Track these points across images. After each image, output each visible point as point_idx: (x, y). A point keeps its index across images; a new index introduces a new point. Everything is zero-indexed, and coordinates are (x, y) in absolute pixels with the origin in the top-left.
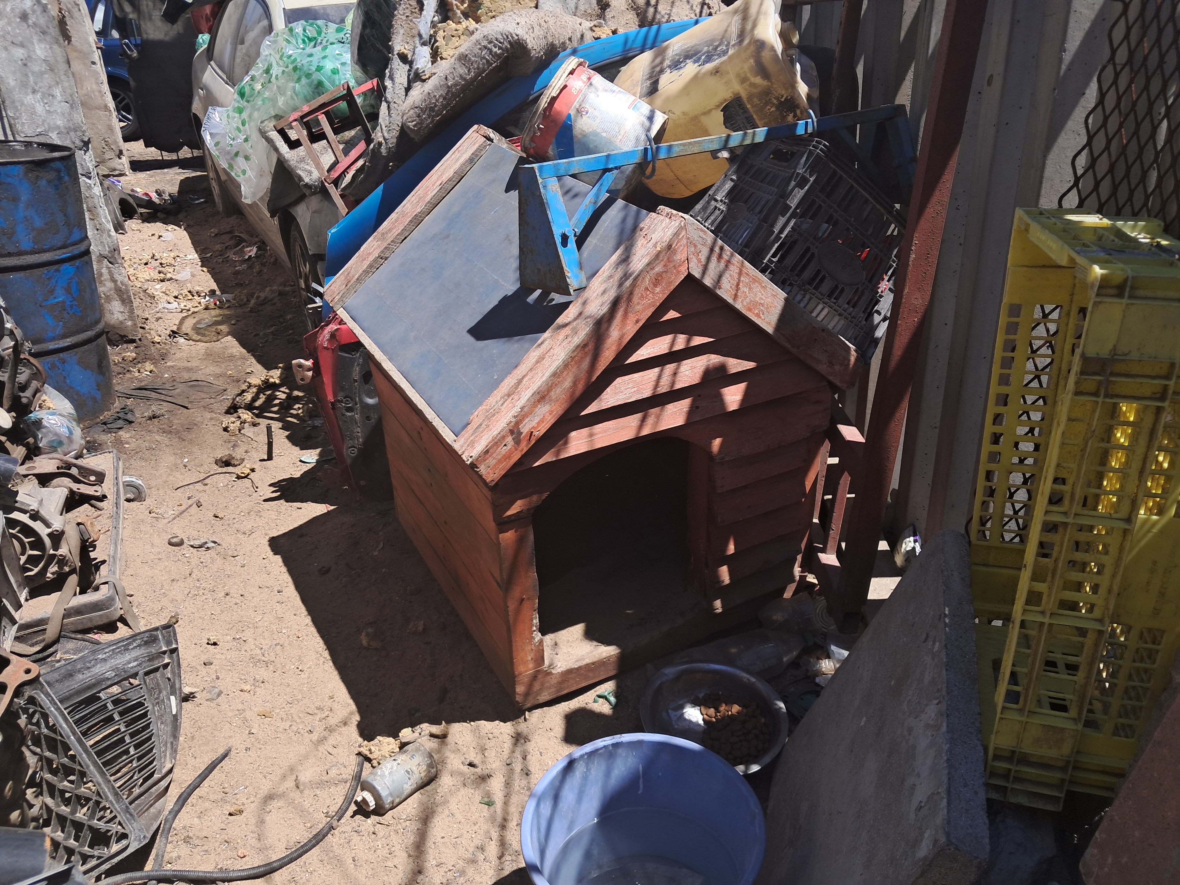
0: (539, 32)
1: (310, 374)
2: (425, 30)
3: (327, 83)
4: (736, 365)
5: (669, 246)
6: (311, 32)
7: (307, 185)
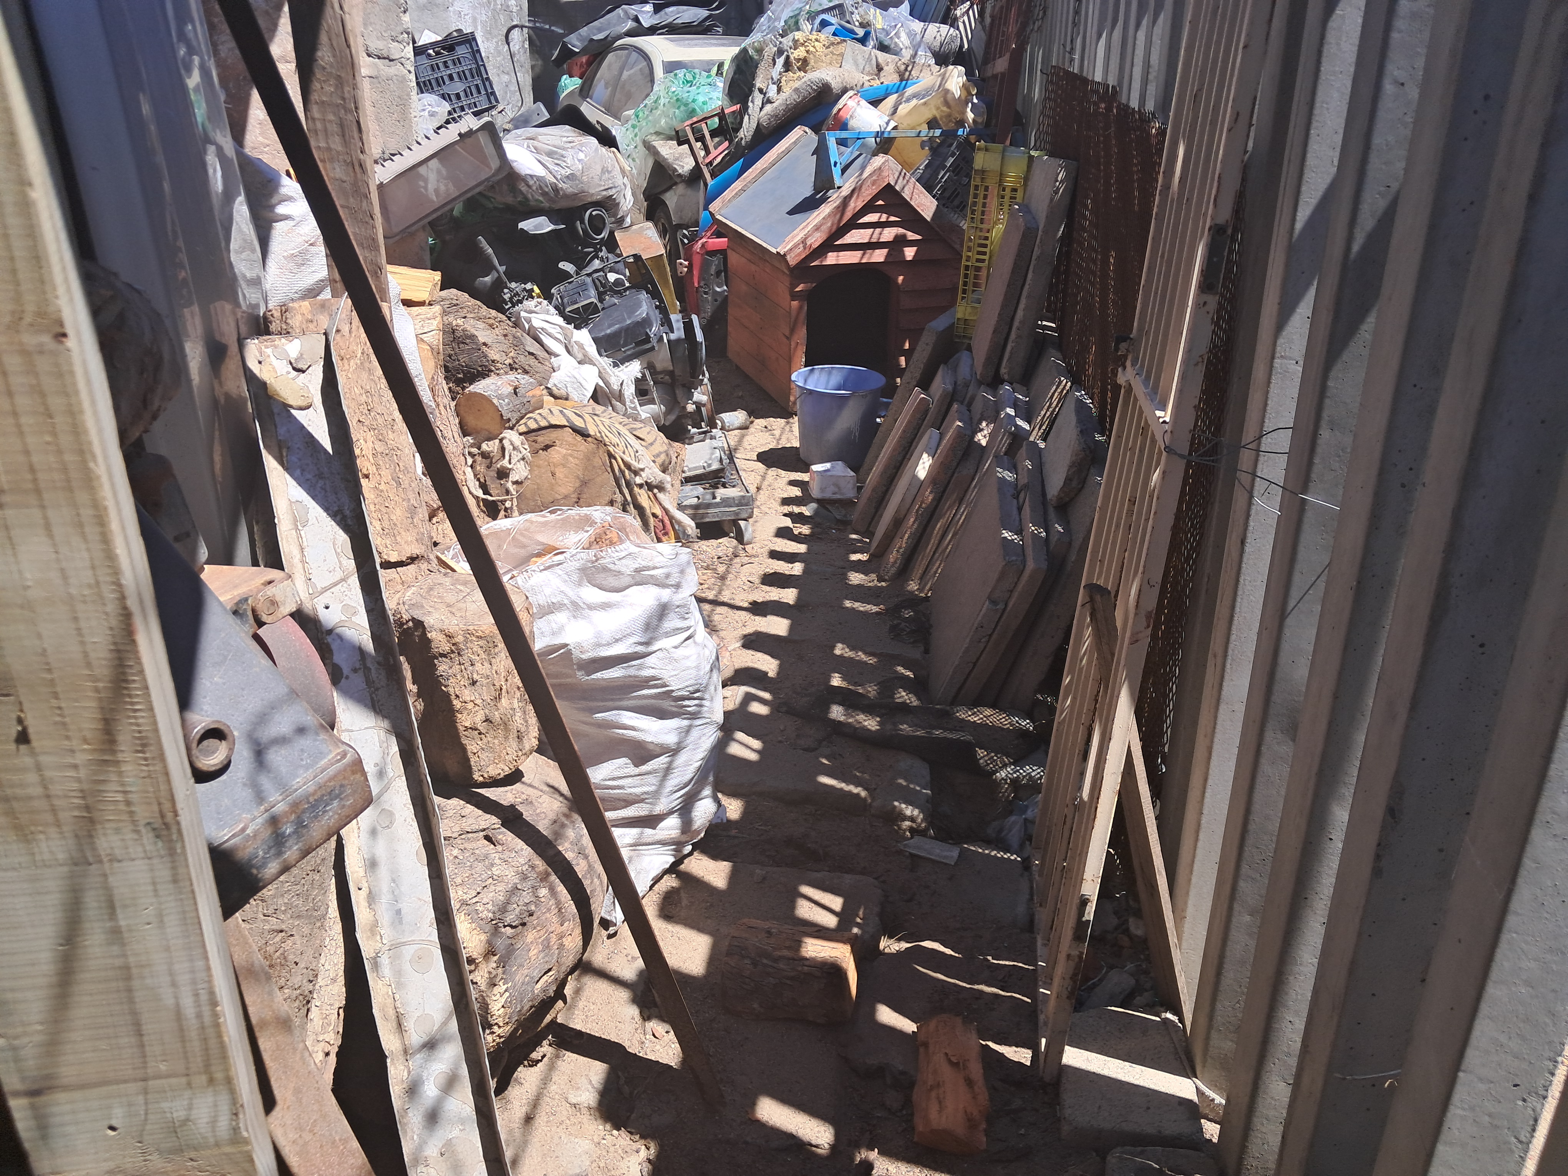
0: (839, 80)
1: (686, 269)
2: (776, 76)
3: (698, 110)
4: (911, 236)
5: (880, 168)
6: (689, 77)
7: (680, 175)
